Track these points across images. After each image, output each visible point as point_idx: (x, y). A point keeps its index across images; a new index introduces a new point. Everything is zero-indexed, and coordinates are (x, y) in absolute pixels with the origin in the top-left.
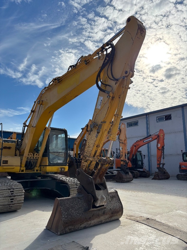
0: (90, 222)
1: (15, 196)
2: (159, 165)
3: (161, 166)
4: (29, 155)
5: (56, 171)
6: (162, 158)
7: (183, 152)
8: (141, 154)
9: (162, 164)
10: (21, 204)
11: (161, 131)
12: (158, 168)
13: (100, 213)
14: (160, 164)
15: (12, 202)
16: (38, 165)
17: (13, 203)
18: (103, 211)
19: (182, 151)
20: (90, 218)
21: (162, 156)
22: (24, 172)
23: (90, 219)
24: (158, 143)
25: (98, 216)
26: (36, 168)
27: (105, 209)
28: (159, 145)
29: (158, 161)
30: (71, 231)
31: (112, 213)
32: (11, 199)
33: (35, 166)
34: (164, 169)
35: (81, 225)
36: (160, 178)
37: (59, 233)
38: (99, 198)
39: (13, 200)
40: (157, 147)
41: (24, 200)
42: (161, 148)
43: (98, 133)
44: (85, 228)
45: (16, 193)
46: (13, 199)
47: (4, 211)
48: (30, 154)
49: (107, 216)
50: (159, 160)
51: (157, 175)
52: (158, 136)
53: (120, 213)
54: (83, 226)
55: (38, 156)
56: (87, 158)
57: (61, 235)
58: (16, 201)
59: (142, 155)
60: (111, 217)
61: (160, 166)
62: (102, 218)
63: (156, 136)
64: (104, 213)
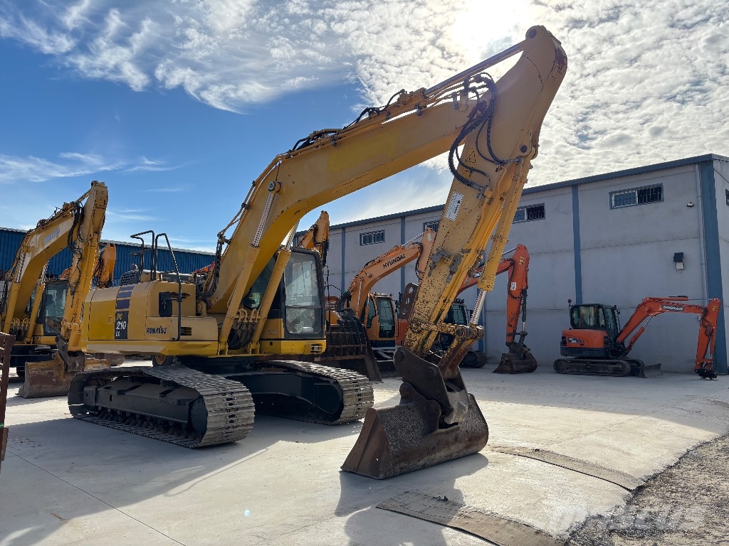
0: (433, 455)
1: (237, 409)
2: (511, 337)
3: (517, 338)
4: (238, 313)
5: (300, 352)
6: (520, 319)
7: (572, 303)
8: (462, 307)
9: (519, 334)
10: (249, 428)
11: (521, 249)
12: (508, 344)
13: (451, 438)
14: (514, 333)
15: (232, 422)
16: (256, 337)
17: (234, 424)
18: (454, 434)
19: (570, 301)
20: (434, 448)
21: (521, 315)
22: (227, 355)
23: (434, 450)
24: (511, 280)
25: (447, 444)
26: (252, 346)
27: (458, 432)
28: (514, 286)
29: (510, 325)
30: (404, 473)
31: (470, 440)
32: (230, 417)
33: (250, 341)
34: (525, 346)
35: (419, 461)
36: (515, 368)
37: (382, 476)
38: (455, 406)
39: (233, 419)
40: (510, 292)
41: (255, 418)
42: (518, 295)
43: (452, 273)
44: (424, 467)
45: (239, 403)
46: (233, 416)
47: (215, 443)
48: (242, 311)
49: (461, 446)
50: (513, 323)
51: (507, 361)
52: (513, 263)
53: (483, 440)
54: (421, 462)
55: (258, 317)
56: (423, 326)
57: (385, 479)
58: (239, 421)
59: (465, 309)
60: (467, 447)
61: (514, 339)
62: (455, 449)
63: (508, 264)
64: (456, 439)
